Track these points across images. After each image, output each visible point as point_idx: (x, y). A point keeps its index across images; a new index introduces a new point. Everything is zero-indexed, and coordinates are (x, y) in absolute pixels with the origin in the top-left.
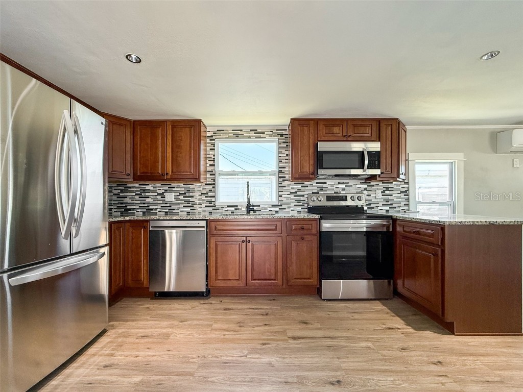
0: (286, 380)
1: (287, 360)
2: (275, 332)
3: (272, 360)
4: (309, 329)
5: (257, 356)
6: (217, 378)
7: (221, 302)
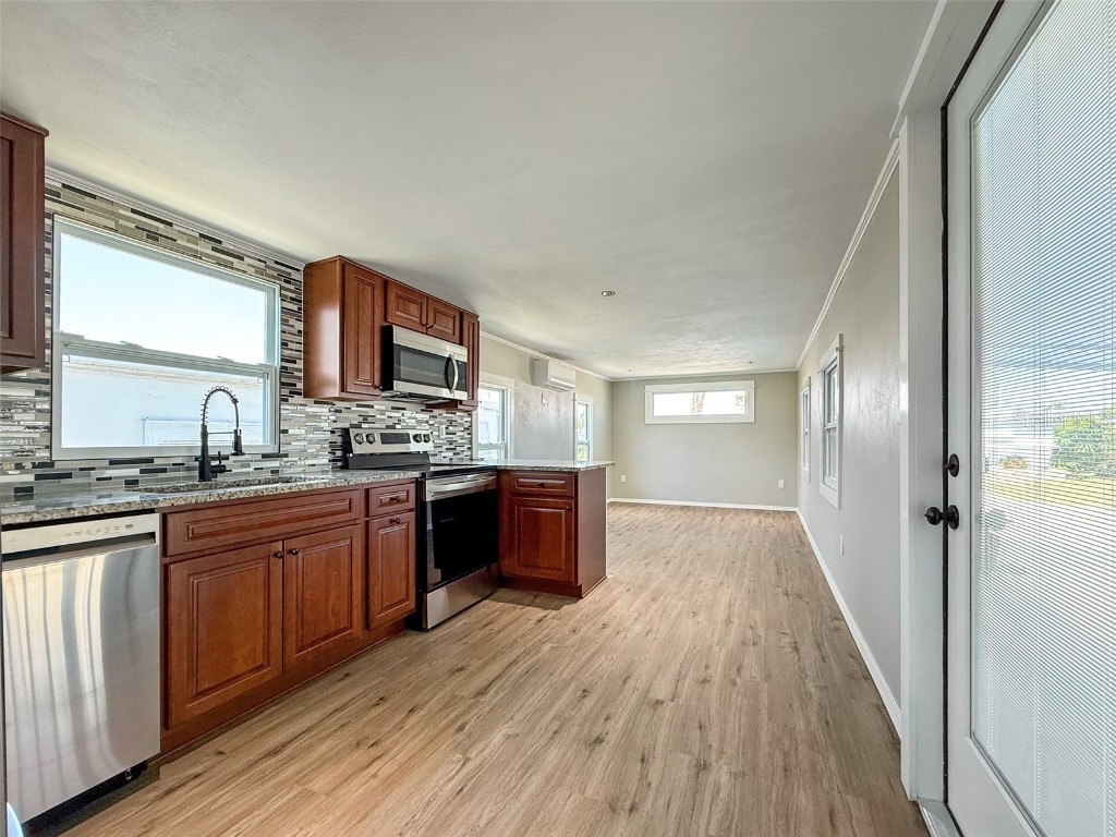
0: (552, 731)
1: (519, 717)
2: (445, 707)
3: (504, 731)
4: (473, 674)
5: (480, 746)
6: (487, 811)
7: (221, 753)
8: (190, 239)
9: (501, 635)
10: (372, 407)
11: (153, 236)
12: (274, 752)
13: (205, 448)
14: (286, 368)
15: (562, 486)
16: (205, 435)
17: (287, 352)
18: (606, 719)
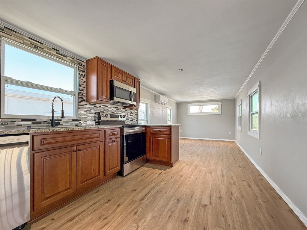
0: (169, 216)
1: (156, 209)
2: (130, 204)
3: (151, 215)
4: (140, 192)
5: (143, 221)
7: (53, 219)
8: (49, 49)
9: (148, 178)
10: (107, 106)
11: (36, 47)
12: (71, 220)
13: (53, 116)
14: (80, 93)
15: (166, 131)
16: (53, 112)
17: (81, 88)
18: (188, 211)
